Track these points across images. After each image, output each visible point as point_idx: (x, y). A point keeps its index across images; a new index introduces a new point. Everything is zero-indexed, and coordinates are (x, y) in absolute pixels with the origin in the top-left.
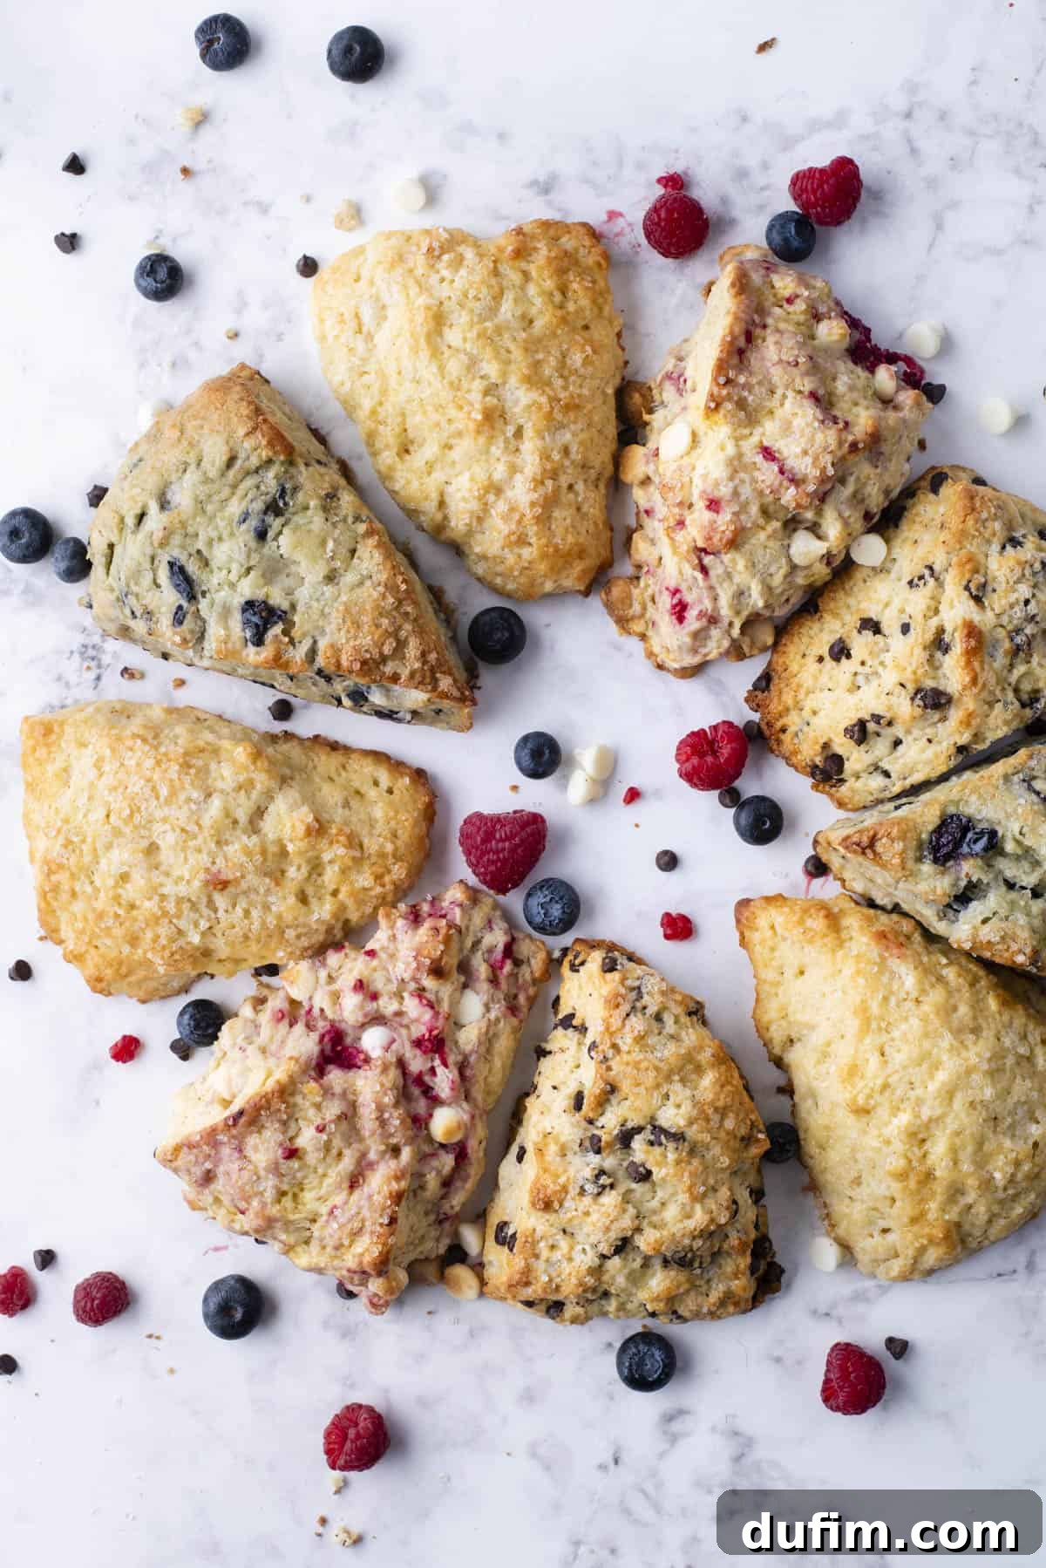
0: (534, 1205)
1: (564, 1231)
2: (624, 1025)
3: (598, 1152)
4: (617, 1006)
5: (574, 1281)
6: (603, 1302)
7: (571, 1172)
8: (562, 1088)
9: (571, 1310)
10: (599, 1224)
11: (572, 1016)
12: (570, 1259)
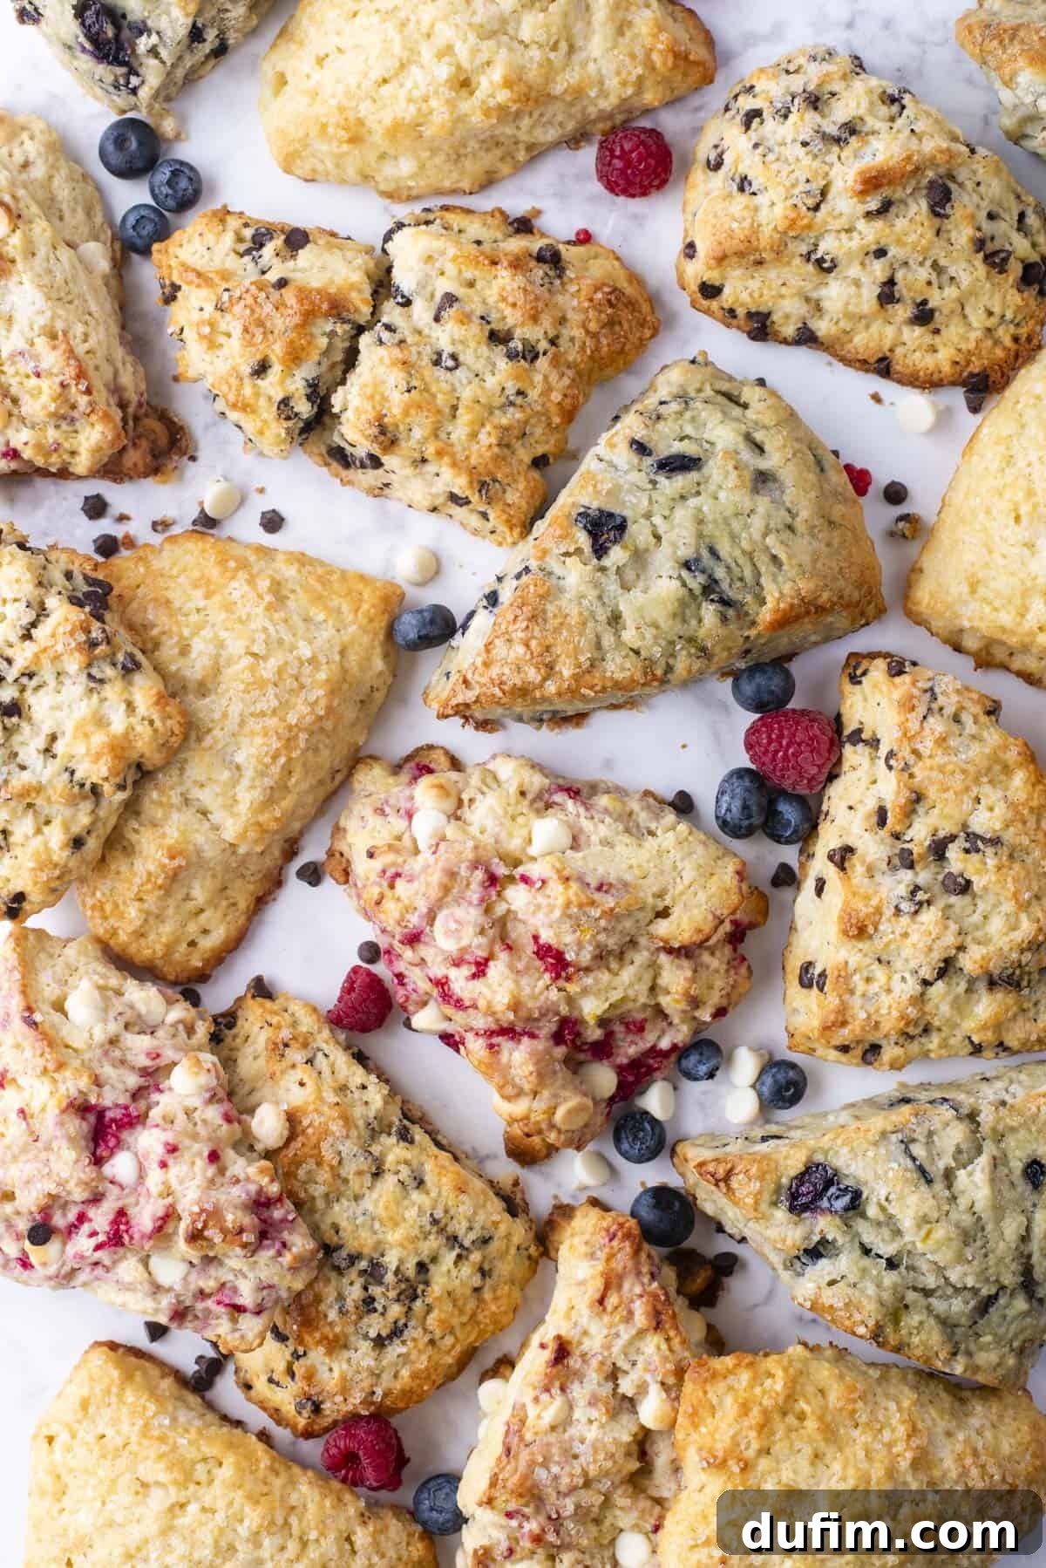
0: (845, 933)
1: (879, 960)
2: (922, 728)
3: (911, 866)
4: (913, 708)
5: (895, 1014)
6: (923, 1040)
7: (883, 892)
8: (858, 806)
9: (890, 1052)
10: (921, 945)
11: (860, 731)
12: (889, 991)
